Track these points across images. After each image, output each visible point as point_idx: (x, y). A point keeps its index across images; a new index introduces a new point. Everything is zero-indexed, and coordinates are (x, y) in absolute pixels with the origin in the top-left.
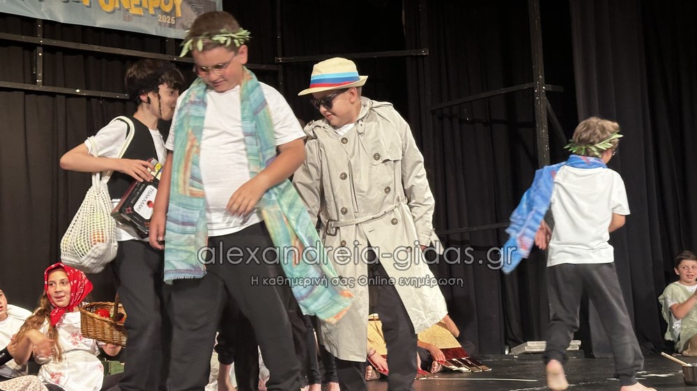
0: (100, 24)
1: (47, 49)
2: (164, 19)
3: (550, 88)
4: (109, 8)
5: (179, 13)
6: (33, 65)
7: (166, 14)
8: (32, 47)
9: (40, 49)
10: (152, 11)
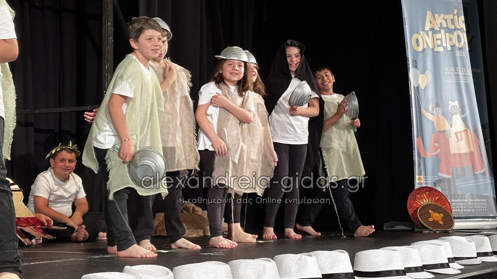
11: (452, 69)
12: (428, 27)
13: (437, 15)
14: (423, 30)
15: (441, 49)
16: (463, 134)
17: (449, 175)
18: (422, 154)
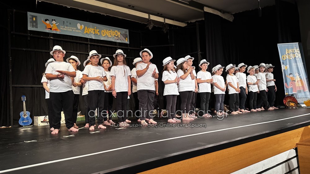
0: (102, 39)
1: (90, 45)
2: (116, 38)
3: (201, 53)
4: (104, 36)
5: (119, 37)
6: (87, 48)
7: (117, 37)
8: (87, 44)
9: (89, 45)
10: (113, 36)
11: (295, 63)
12: (287, 53)
13: (289, 50)
14: (285, 54)
15: (291, 59)
16: (300, 81)
17: (296, 92)
18: (287, 87)
